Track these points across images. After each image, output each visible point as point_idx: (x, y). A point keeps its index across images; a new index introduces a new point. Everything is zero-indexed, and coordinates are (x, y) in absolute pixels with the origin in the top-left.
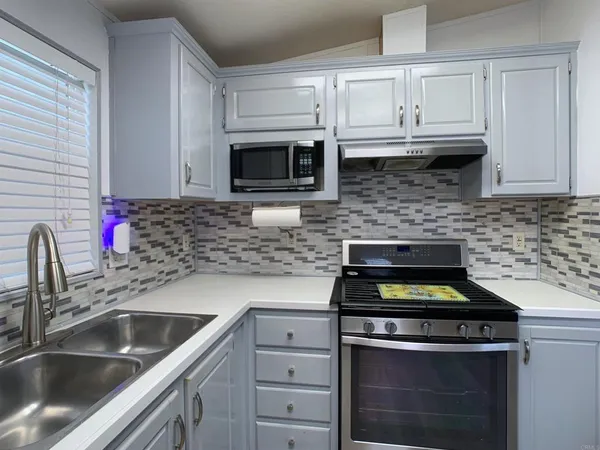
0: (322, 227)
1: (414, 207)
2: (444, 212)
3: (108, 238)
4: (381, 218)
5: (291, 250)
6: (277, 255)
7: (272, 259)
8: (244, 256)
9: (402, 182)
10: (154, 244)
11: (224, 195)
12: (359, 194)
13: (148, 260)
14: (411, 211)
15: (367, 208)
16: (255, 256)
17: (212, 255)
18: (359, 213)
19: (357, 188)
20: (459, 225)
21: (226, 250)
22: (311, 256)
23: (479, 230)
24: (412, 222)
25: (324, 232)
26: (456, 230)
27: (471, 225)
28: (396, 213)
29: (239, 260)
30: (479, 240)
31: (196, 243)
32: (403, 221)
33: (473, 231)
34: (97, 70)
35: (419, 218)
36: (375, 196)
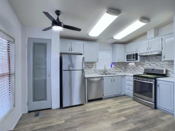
0: (142, 66)
1: (158, 62)
2: (164, 63)
3: (111, 66)
4: (152, 64)
5: (138, 69)
6: (136, 70)
7: (135, 71)
8: (131, 70)
9: (156, 58)
10: (118, 67)
11: (126, 61)
12: (148, 60)
13: (117, 69)
14: (157, 63)
15: (150, 63)
16: (133, 70)
17: (128, 70)
18: (148, 63)
19: (148, 59)
20: (167, 66)
21: (129, 69)
22: (141, 71)
23: (172, 67)
24: (157, 65)
25: (143, 67)
26: (166, 67)
27: (170, 66)
28: (155, 63)
29: (131, 71)
30: (172, 69)
31: (125, 68)
32: (156, 65)
33: (171, 67)
34: (110, 50)
35: (159, 64)
36: (151, 60)
